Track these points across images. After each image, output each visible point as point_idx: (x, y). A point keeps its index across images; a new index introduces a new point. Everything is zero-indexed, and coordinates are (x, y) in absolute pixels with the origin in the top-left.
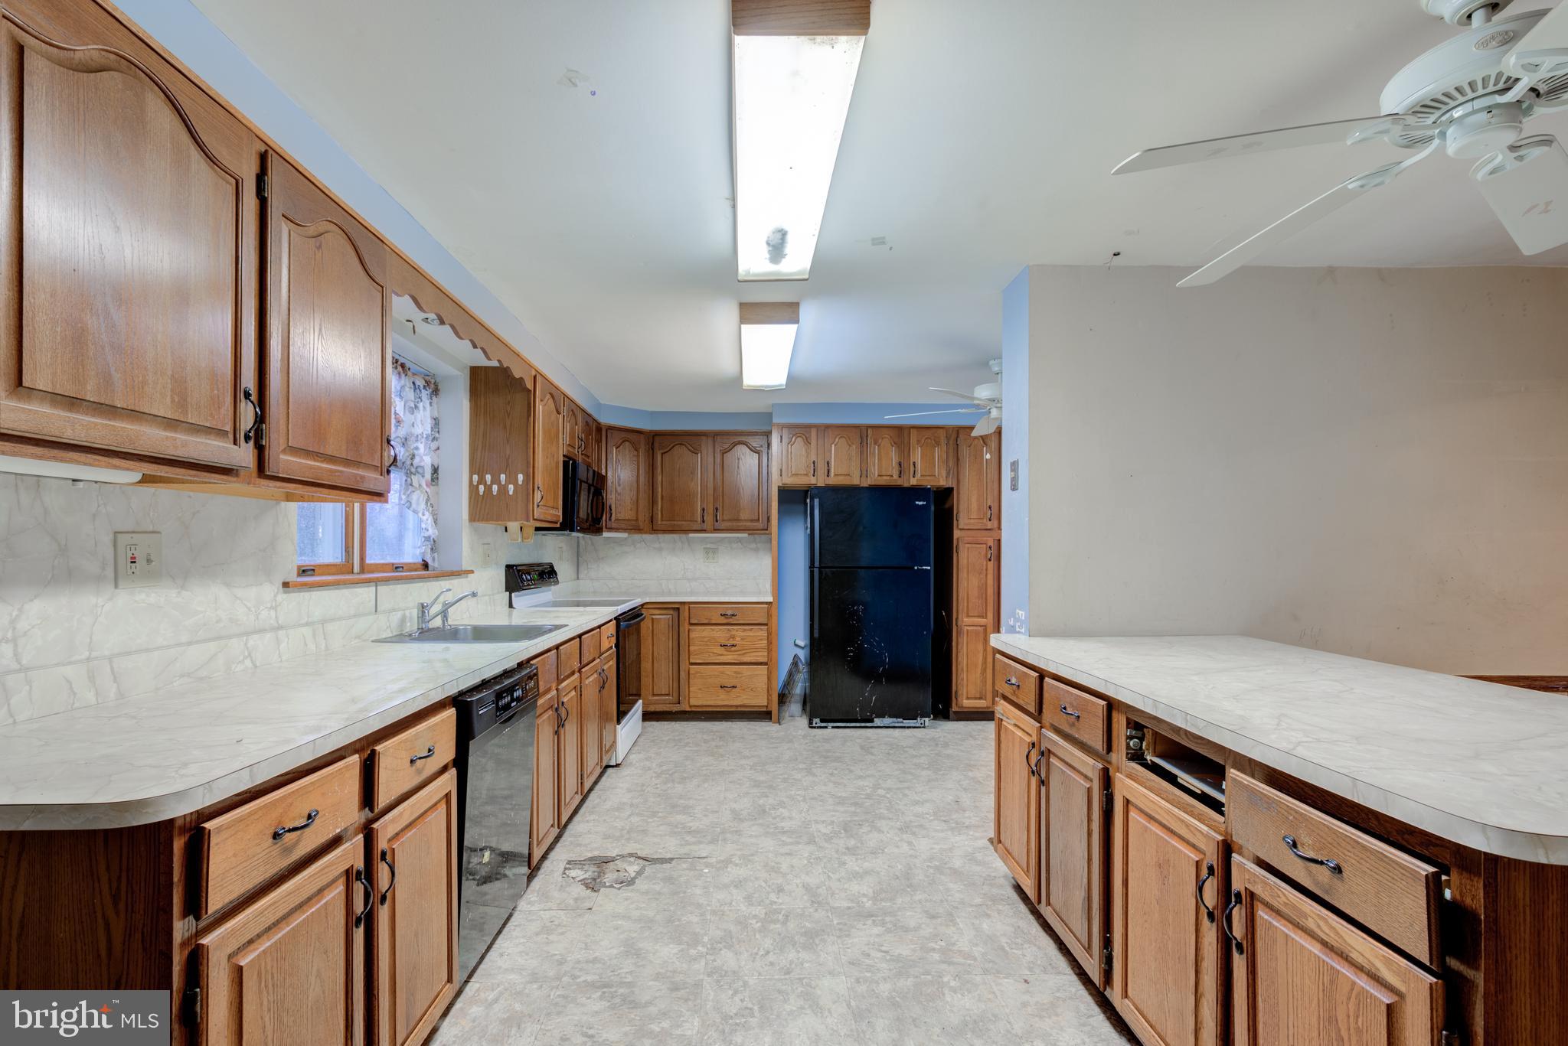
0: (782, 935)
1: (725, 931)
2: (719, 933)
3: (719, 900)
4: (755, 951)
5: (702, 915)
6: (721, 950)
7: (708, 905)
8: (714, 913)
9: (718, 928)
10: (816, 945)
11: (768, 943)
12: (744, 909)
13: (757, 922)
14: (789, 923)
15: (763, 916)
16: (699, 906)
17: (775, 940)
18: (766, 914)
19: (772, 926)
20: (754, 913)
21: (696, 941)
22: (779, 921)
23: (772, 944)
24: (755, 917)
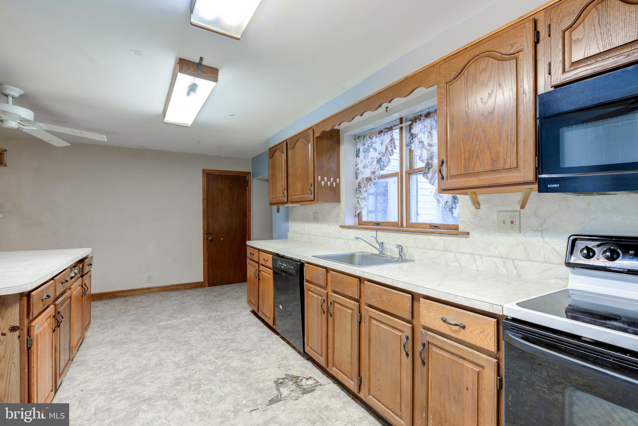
0: (190, 380)
1: (216, 376)
2: (218, 374)
3: (226, 387)
4: (200, 373)
5: (230, 379)
6: (215, 369)
7: (230, 384)
8: (226, 381)
9: (220, 376)
10: (175, 380)
11: (196, 376)
12: (212, 387)
13: (204, 383)
14: (188, 385)
15: (202, 386)
16: (234, 382)
17: (193, 378)
18: (200, 387)
19: (196, 383)
20: (207, 386)
21: (226, 369)
22: (193, 386)
23: (194, 376)
24: (205, 385)
